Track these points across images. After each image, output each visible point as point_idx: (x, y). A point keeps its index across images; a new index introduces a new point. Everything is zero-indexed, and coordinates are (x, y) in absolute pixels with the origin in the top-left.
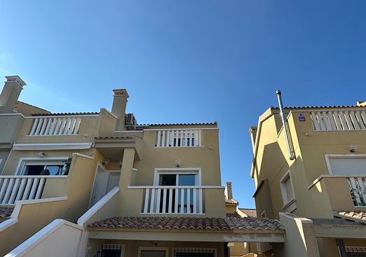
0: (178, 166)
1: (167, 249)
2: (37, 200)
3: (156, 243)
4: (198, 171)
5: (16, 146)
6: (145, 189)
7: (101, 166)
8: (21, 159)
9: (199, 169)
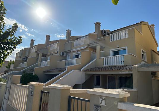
0: (118, 47)
1: (116, 76)
2: (76, 65)
3: (112, 74)
4: (126, 48)
5: (72, 51)
6: (104, 58)
7: (93, 52)
8: (73, 54)
9: (127, 47)
